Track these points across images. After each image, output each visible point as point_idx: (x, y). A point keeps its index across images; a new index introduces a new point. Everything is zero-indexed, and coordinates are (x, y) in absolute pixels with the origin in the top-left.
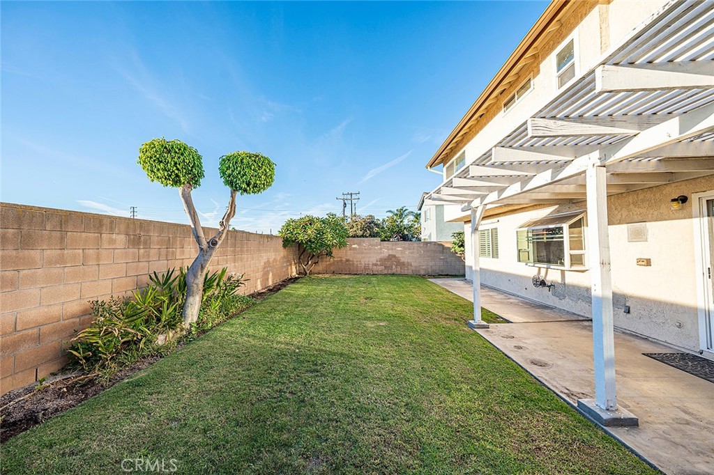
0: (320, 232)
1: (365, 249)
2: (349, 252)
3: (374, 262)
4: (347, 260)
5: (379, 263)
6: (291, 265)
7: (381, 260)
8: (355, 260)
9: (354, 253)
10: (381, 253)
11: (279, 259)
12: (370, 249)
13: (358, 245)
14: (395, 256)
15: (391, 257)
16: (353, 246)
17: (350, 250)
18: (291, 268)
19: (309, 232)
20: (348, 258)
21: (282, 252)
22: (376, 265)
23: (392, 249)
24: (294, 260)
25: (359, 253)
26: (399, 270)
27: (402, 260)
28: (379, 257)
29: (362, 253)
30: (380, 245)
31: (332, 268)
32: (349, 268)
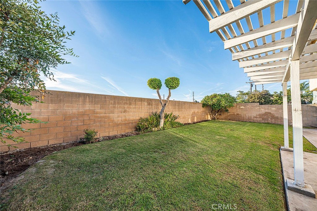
0: (219, 101)
1: (249, 109)
2: (238, 110)
3: (255, 116)
4: (237, 114)
5: (258, 116)
6: (207, 115)
7: (259, 115)
8: (242, 114)
9: (242, 111)
10: (259, 111)
11: (200, 112)
12: (252, 109)
13: (244, 107)
14: (270, 113)
15: (266, 114)
16: (241, 107)
17: (239, 109)
18: (208, 116)
19: (214, 100)
20: (238, 113)
21: (202, 109)
22: (256, 117)
23: (268, 109)
24: (209, 113)
25: (245, 111)
26: (273, 121)
27: (276, 115)
28: (258, 113)
29: (247, 111)
30: (259, 106)
31: (229, 118)
32: (239, 118)
